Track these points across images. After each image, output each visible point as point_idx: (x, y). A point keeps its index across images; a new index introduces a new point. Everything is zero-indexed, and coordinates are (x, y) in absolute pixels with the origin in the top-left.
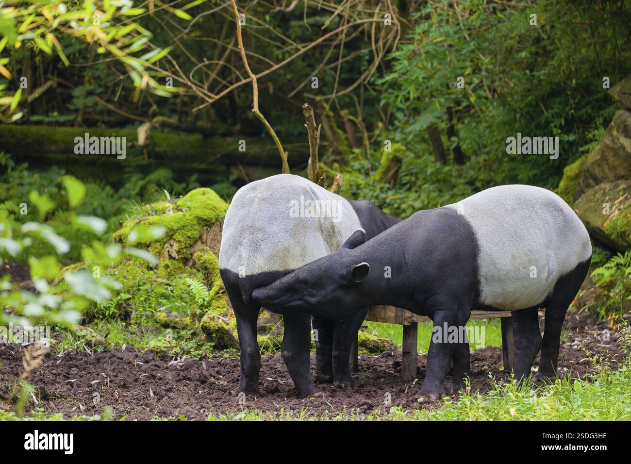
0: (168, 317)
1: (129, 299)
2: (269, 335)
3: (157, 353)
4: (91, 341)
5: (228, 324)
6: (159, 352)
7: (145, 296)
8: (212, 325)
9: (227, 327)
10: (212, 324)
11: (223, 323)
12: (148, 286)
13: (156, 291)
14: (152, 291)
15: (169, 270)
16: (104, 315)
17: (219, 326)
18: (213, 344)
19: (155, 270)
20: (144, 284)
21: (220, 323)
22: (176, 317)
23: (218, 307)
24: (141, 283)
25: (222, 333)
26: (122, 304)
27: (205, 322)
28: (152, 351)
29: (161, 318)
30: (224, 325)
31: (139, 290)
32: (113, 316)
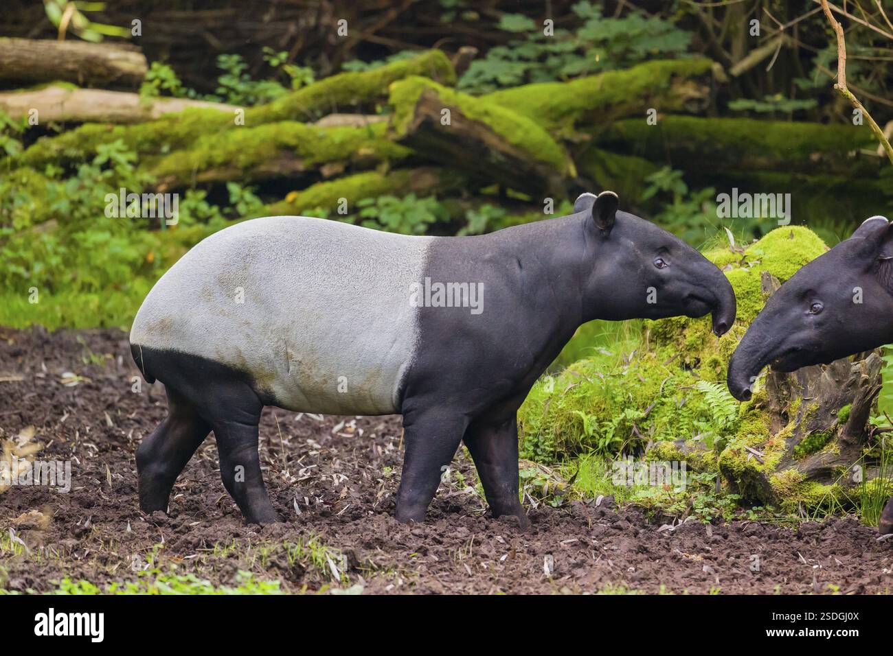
0: (678, 449)
1: (644, 419)
2: (835, 485)
3: (646, 511)
4: (541, 487)
5: (762, 463)
6: (651, 510)
7: (670, 415)
8: (737, 463)
9: (759, 468)
10: (737, 460)
11: (754, 460)
12: (677, 398)
13: (691, 406)
14: (684, 405)
15: (718, 370)
16: (595, 446)
17: (747, 465)
18: (736, 497)
19: (694, 370)
20: (672, 393)
21: (750, 460)
22: (691, 450)
23: (751, 433)
24: (666, 393)
25: (753, 478)
26: (631, 428)
27: (725, 459)
28: (636, 507)
29: (665, 450)
30: (755, 464)
31: (663, 404)
32: (612, 449)
